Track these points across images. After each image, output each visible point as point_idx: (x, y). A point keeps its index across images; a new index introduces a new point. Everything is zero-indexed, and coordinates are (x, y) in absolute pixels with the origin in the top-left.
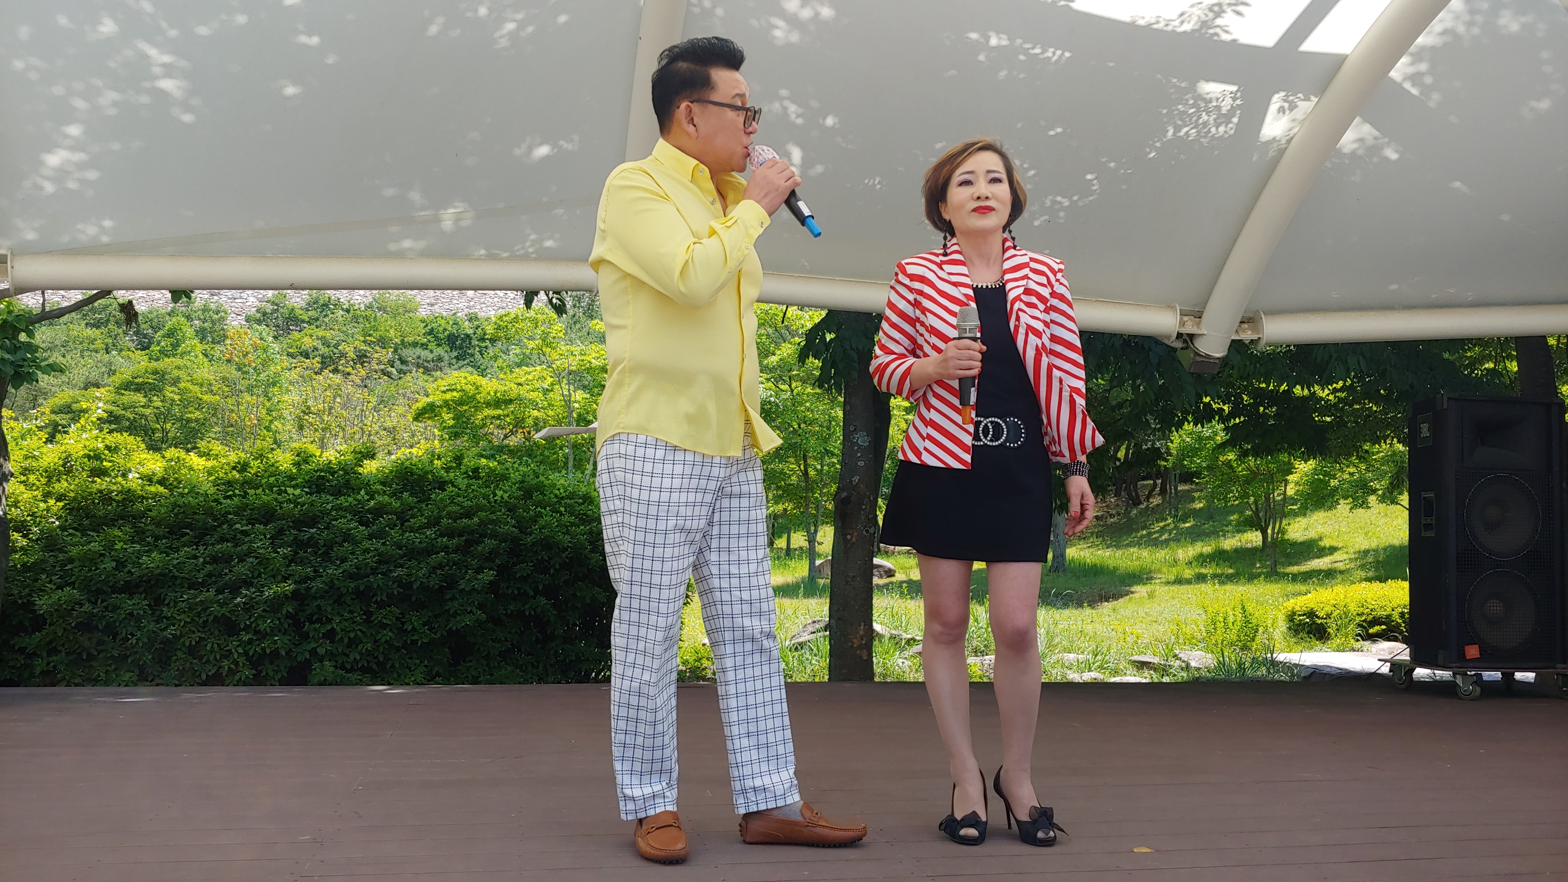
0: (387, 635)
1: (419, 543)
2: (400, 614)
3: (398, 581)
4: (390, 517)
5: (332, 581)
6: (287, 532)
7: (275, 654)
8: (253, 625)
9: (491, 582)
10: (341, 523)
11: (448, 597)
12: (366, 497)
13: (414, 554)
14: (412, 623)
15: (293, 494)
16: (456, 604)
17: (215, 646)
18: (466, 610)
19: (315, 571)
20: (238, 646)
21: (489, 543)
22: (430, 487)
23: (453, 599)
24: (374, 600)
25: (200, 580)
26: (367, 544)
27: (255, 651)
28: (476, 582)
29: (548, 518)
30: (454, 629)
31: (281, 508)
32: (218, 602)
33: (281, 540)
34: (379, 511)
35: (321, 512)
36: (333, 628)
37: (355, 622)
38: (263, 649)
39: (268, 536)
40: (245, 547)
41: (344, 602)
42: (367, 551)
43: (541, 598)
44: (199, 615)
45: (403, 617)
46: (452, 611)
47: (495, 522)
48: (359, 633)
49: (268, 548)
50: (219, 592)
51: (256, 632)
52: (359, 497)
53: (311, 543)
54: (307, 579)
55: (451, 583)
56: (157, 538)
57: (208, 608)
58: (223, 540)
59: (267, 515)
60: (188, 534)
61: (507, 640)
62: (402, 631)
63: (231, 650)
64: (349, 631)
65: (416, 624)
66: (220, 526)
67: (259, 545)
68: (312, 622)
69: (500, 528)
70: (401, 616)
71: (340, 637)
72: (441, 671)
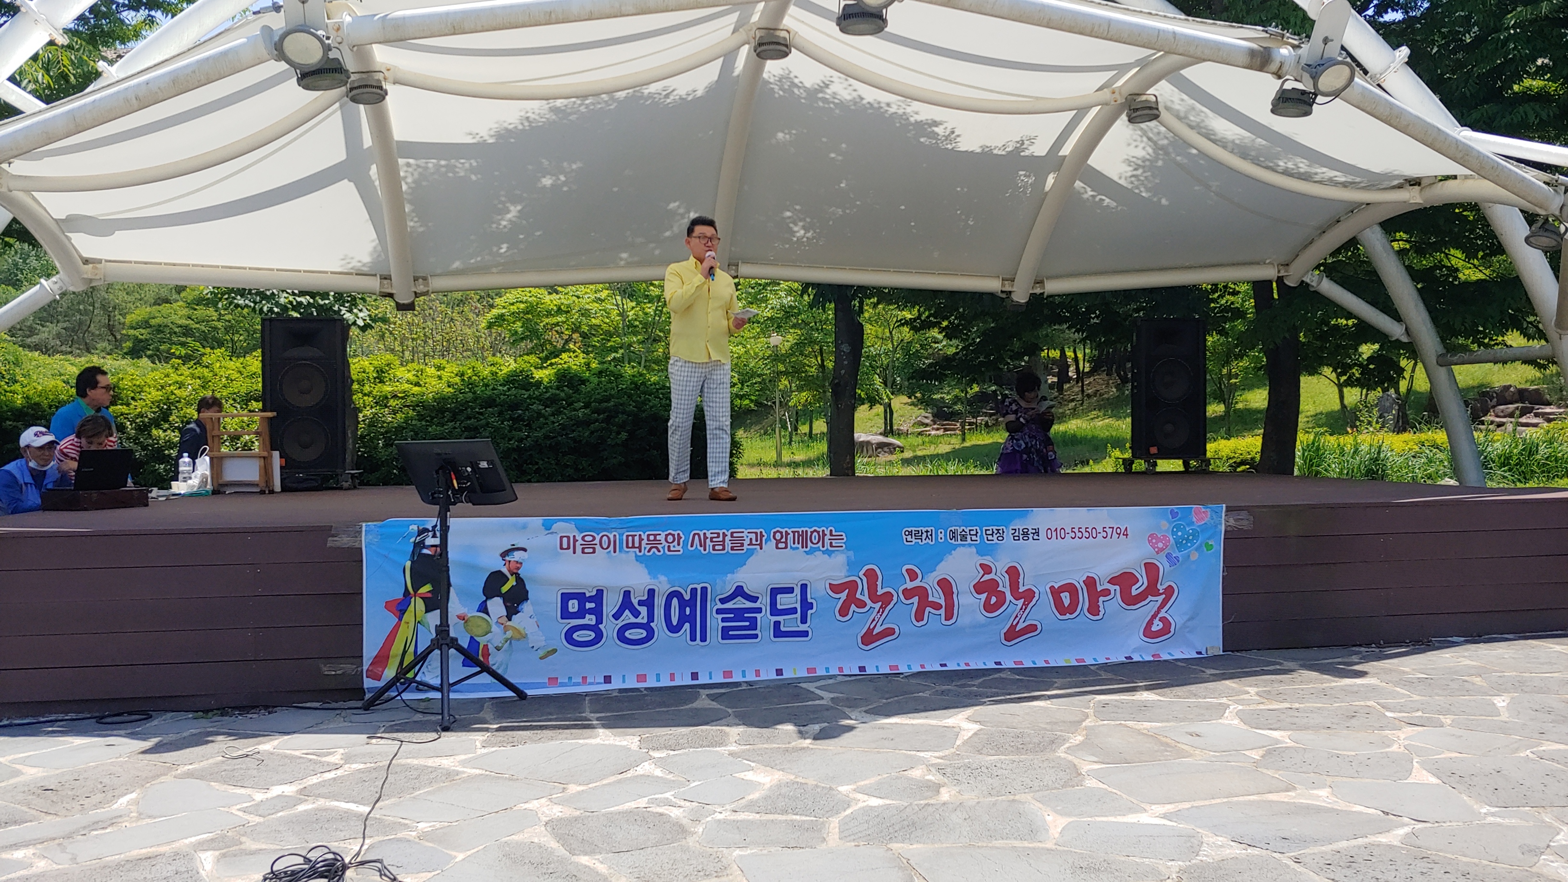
1: (582, 417)
3: (574, 440)
4: (561, 402)
5: (537, 441)
6: (506, 413)
9: (626, 440)
10: (534, 407)
11: (602, 448)
13: (580, 423)
16: (606, 453)
19: (527, 435)
21: (621, 418)
22: (577, 383)
26: (552, 418)
28: (616, 440)
31: (498, 398)
33: (503, 417)
34: (553, 401)
35: (520, 400)
39: (496, 415)
40: (484, 421)
42: (553, 423)
47: (621, 405)
49: (498, 422)
52: (540, 391)
53: (520, 419)
55: (602, 440)
56: (432, 418)
58: (469, 418)
59: (490, 402)
60: (447, 415)
66: (466, 409)
67: (492, 420)
69: (626, 407)
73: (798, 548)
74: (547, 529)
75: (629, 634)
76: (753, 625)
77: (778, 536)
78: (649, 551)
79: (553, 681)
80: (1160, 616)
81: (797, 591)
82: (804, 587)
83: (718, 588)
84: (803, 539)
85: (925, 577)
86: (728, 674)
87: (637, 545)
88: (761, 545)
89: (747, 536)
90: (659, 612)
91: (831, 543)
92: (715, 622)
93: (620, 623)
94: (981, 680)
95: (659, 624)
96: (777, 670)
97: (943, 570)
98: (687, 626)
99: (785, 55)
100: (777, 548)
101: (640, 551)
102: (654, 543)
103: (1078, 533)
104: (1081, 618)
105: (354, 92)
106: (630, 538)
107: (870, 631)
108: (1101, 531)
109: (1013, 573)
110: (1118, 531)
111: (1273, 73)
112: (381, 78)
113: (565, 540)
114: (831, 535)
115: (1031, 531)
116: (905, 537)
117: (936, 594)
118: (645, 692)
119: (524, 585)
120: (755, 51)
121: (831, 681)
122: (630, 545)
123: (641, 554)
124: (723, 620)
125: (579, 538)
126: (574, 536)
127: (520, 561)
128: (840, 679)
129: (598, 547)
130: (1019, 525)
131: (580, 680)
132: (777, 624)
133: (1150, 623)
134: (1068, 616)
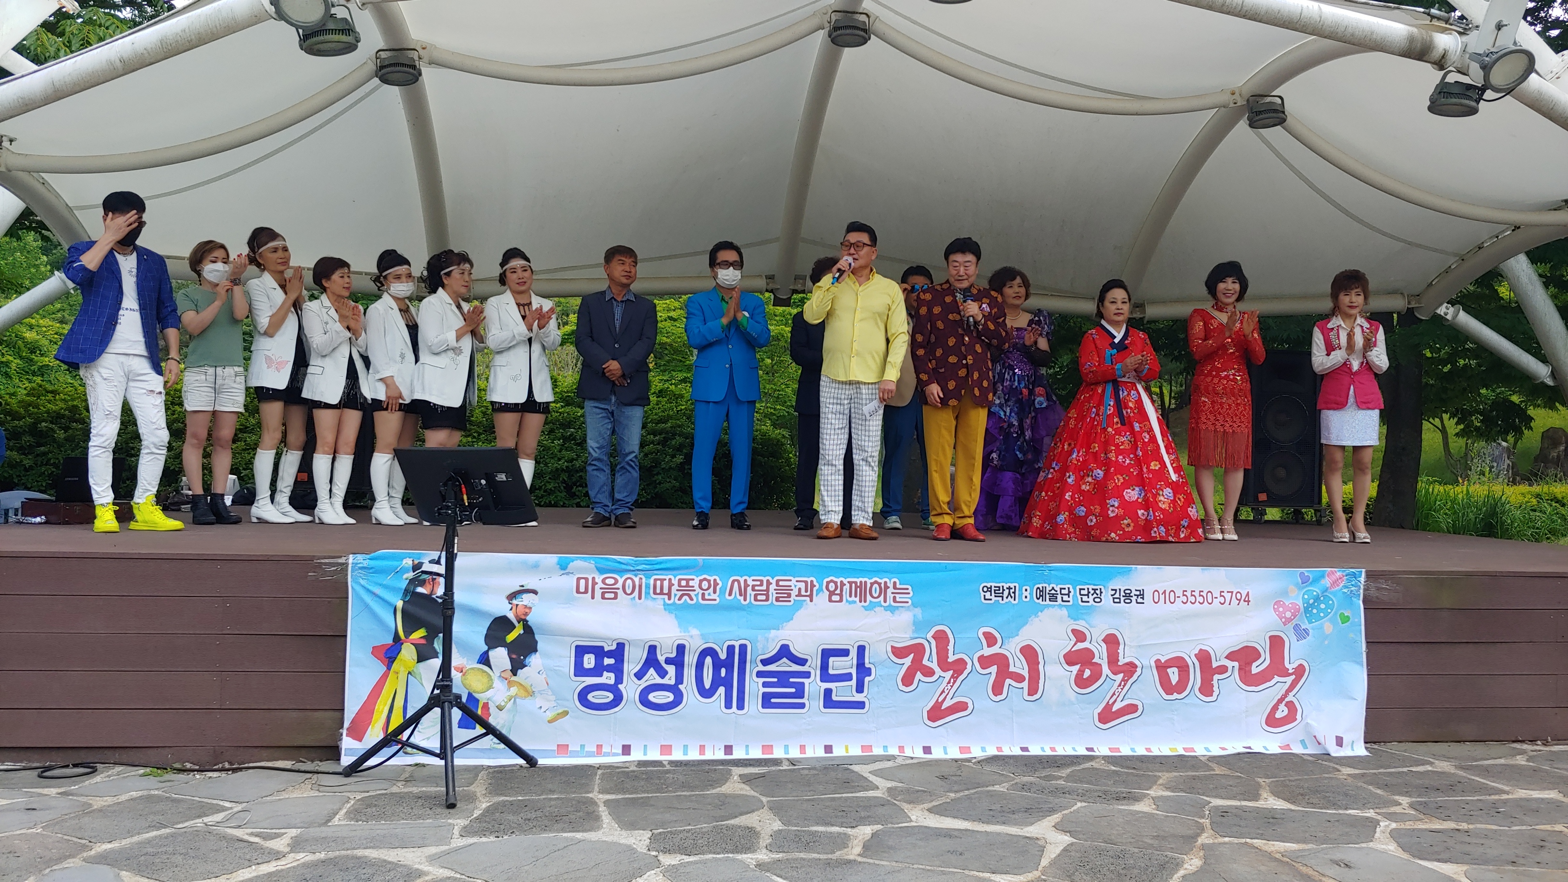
28: (672, 463)
73: (855, 602)
74: (562, 569)
75: (653, 697)
76: (800, 693)
77: (832, 587)
78: (680, 599)
79: (563, 749)
80: (1287, 700)
81: (853, 653)
82: (861, 650)
83: (760, 646)
84: (861, 591)
85: (1006, 641)
86: (767, 748)
87: (666, 591)
88: (811, 597)
89: (795, 584)
90: (689, 673)
91: (894, 598)
92: (755, 687)
93: (644, 683)
94: (1069, 770)
95: (689, 686)
96: (826, 746)
97: (1028, 635)
98: (722, 690)
99: (864, 41)
100: (830, 600)
101: (669, 599)
102: (686, 590)
103: (1190, 596)
104: (1192, 700)
105: (384, 71)
106: (658, 583)
107: (937, 705)
108: (1218, 596)
109: (1112, 641)
110: (1238, 595)
111: (1433, 63)
112: (416, 58)
113: (582, 582)
114: (895, 587)
115: (1134, 592)
116: (983, 594)
117: (1018, 664)
118: (668, 767)
119: (533, 634)
120: (830, 36)
121: (890, 764)
122: (658, 591)
123: (671, 602)
124: (765, 685)
125: (599, 580)
126: (594, 578)
127: (530, 605)
128: (900, 761)
129: (620, 592)
130: (1120, 584)
131: (595, 749)
132: (828, 692)
133: (1275, 708)
134: (1175, 696)
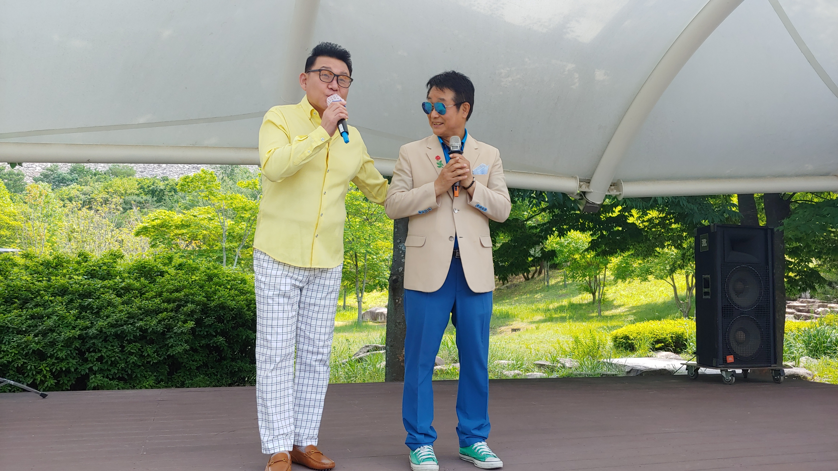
0: (134, 359)
1: (151, 306)
2: (141, 346)
3: (140, 329)
4: (134, 292)
5: (101, 329)
6: (75, 301)
7: (68, 371)
8: (55, 355)
9: (192, 328)
10: (107, 296)
11: (168, 336)
12: (120, 280)
13: (148, 313)
14: (147, 352)
15: (78, 279)
16: (172, 340)
17: (33, 367)
18: (178, 344)
19: (92, 323)
20: (46, 367)
21: (190, 307)
22: (155, 275)
23: (171, 337)
24: (125, 339)
25: (24, 329)
26: (121, 307)
27: (56, 369)
28: (183, 328)
29: (223, 292)
30: (172, 354)
31: (72, 287)
32: (35, 342)
33: (71, 305)
34: (128, 289)
35: (94, 289)
36: (102, 355)
37: (114, 352)
38: (61, 368)
39: (64, 304)
40: (50, 310)
41: (108, 340)
42: (121, 311)
43: (220, 337)
44: (23, 349)
45: (143, 348)
46: (170, 345)
47: (193, 295)
48: (117, 358)
49: (64, 310)
50: (36, 336)
51: (57, 358)
52: (116, 280)
53: (88, 307)
54: (87, 328)
55: (169, 328)
57: (28, 345)
58: (37, 306)
59: (63, 291)
60: (15, 302)
61: (200, 360)
62: (142, 356)
63: (41, 369)
64: (112, 357)
65: (150, 352)
67: (59, 308)
68: (90, 352)
69: (196, 297)
70: (141, 348)
71: (106, 360)
72: (164, 378)
